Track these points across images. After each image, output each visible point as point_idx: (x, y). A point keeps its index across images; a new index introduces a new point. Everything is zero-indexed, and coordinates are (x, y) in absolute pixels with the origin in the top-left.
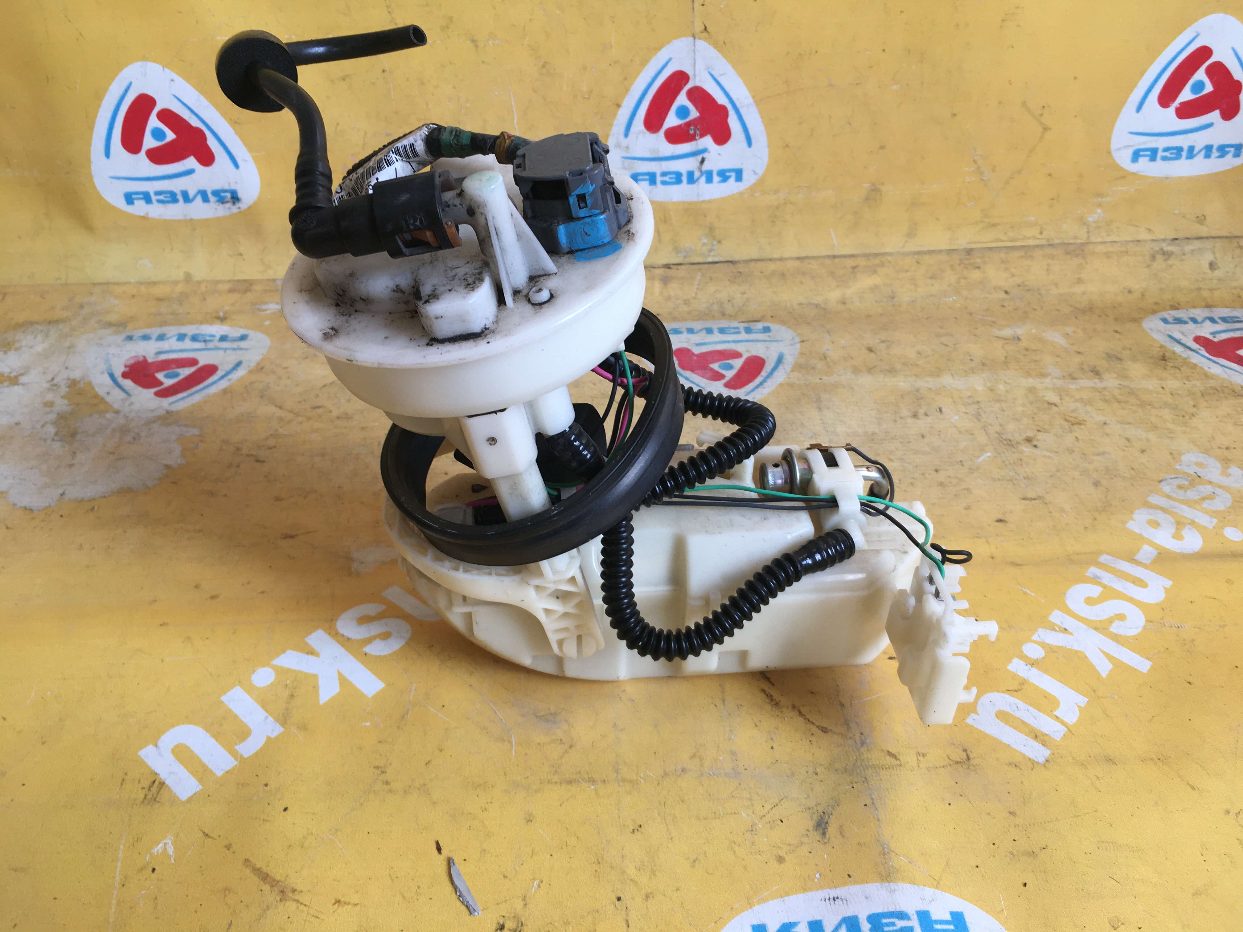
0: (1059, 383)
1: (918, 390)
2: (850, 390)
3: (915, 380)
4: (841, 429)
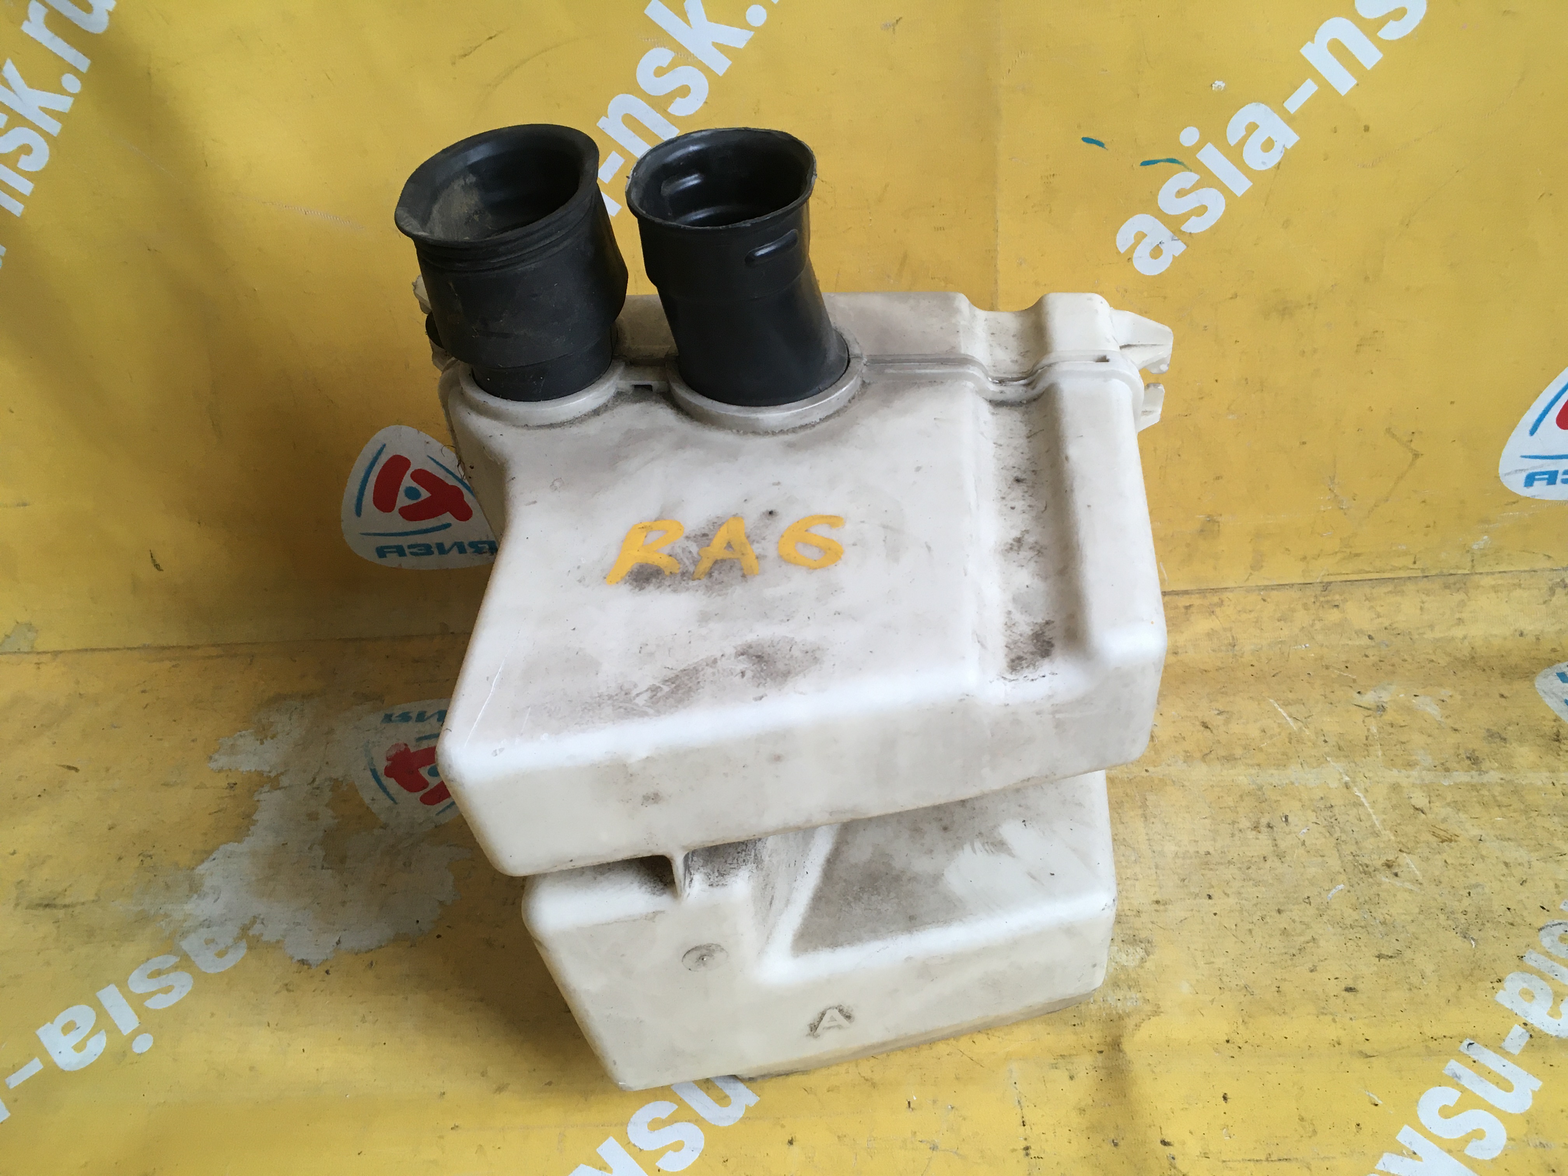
0: (1429, 777)
1: (1260, 788)
2: (1181, 788)
3: (1258, 773)
4: (1170, 848)
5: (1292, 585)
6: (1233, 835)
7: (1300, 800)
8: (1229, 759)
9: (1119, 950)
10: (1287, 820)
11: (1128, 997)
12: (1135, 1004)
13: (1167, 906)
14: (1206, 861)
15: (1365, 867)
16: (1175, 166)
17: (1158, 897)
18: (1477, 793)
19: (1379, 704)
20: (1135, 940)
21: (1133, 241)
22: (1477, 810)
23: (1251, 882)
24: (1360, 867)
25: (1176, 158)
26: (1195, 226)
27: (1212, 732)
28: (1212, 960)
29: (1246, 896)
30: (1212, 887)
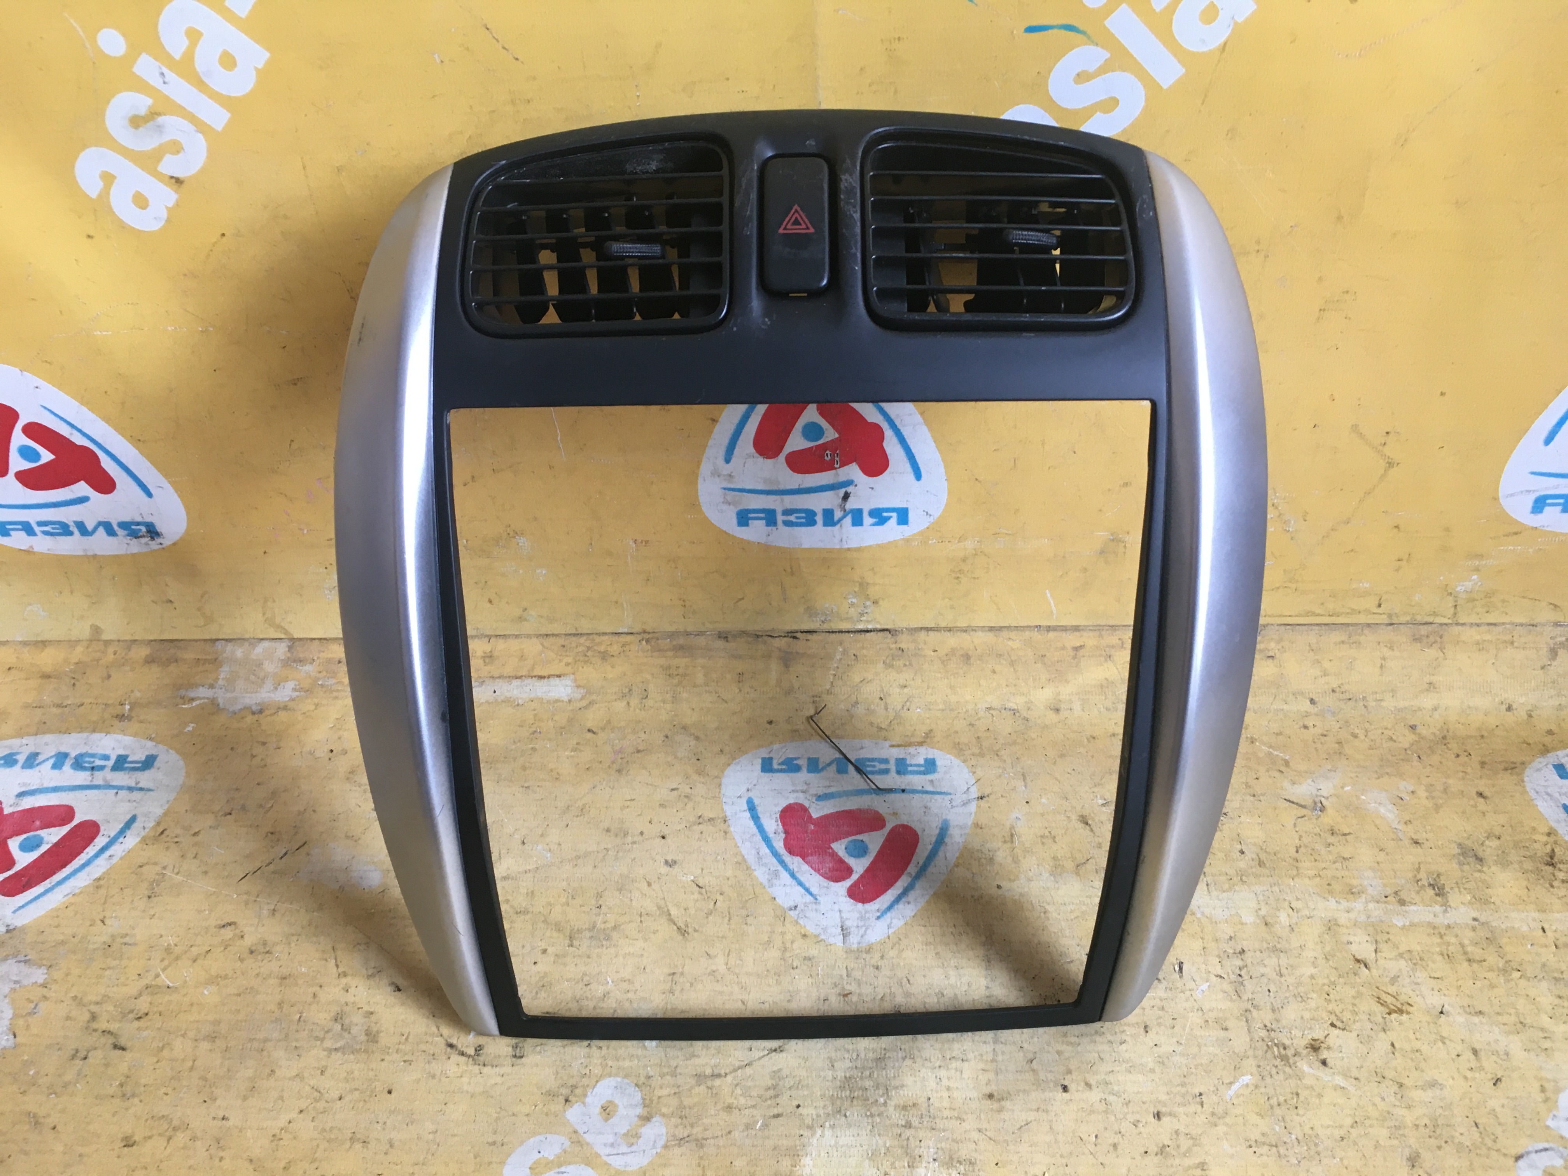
7: (1202, 939)
10: (1181, 969)
13: (1003, 1103)
15: (1283, 1052)
17: (992, 1088)
18: (1439, 940)
19: (1317, 800)
22: (1439, 966)
24: (1275, 1049)
27: (1092, 830)
29: (1116, 1088)
30: (1069, 1072)
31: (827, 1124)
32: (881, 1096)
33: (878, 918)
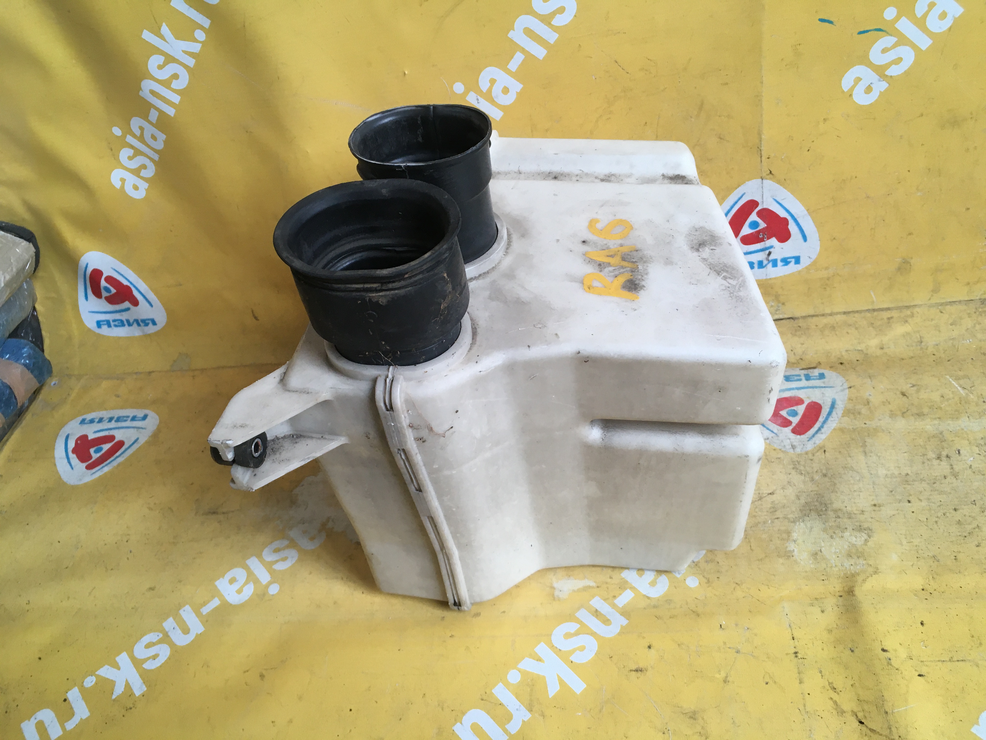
1: (941, 433)
2: (888, 434)
3: (939, 423)
4: (882, 472)
5: (960, 302)
6: (923, 463)
7: (968, 440)
8: (920, 415)
9: (851, 535)
10: (959, 452)
11: (857, 563)
12: (862, 567)
13: (881, 508)
14: (906, 479)
16: (880, 33)
17: (875, 502)
20: (861, 529)
21: (853, 83)
23: (937, 492)
25: (881, 28)
26: (894, 71)
27: (908, 398)
28: (912, 540)
29: (933, 501)
30: (911, 495)
31: (801, 520)
32: (824, 507)
33: (808, 441)
